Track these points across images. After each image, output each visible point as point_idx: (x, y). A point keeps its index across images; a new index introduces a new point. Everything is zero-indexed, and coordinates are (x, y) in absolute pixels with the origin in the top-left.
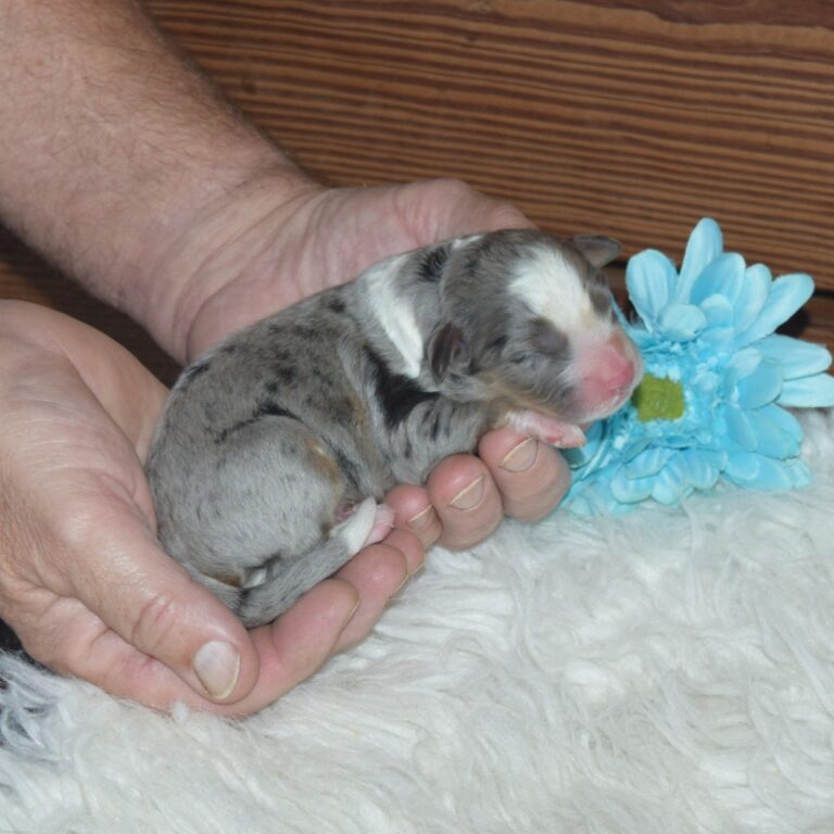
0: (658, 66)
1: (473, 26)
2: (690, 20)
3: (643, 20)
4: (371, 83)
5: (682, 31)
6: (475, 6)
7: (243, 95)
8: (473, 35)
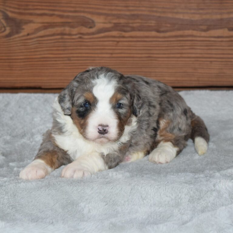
0: (157, 43)
1: (118, 39)
2: (163, 32)
3: (154, 33)
4: (96, 55)
5: (162, 35)
6: (118, 35)
7: (68, 62)
8: (118, 42)
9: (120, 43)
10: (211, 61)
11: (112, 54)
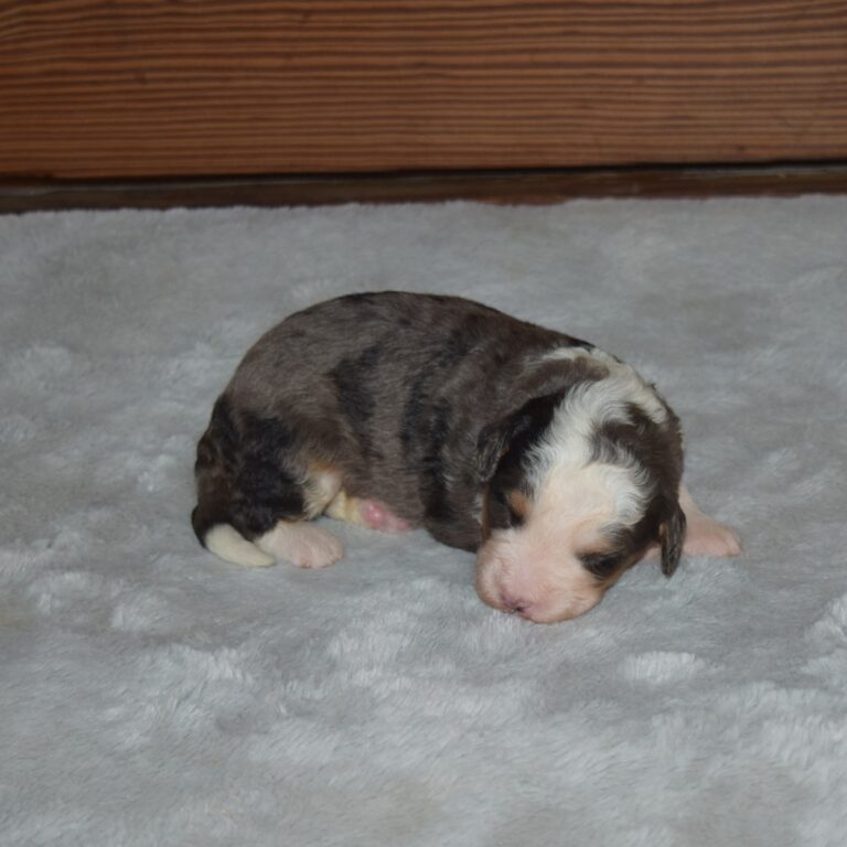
9: (314, 18)
10: (640, 78)
11: (288, 55)
